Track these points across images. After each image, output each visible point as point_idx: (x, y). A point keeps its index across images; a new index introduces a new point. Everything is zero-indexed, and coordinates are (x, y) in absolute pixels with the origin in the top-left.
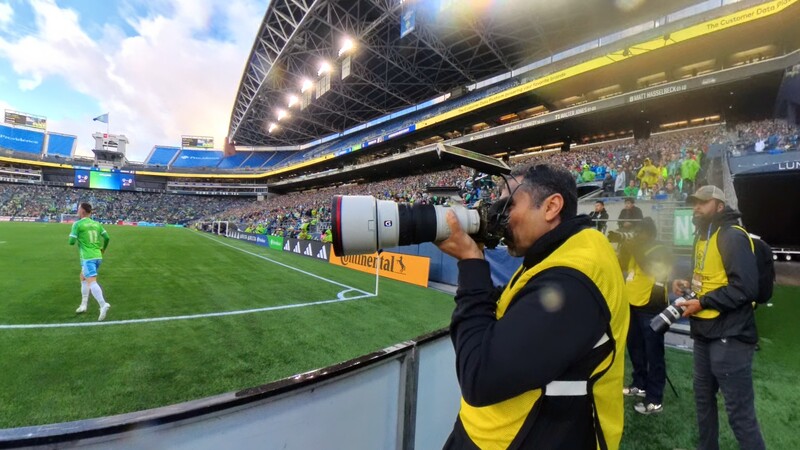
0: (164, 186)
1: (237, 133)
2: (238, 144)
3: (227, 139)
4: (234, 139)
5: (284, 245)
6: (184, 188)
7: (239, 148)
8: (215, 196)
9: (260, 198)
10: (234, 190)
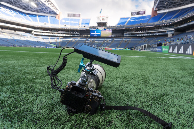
0: (123, 34)
1: (158, 4)
2: (158, 10)
3: (153, 9)
4: (157, 8)
5: (169, 50)
6: (132, 34)
7: (158, 12)
8: (146, 36)
9: (170, 35)
10: (156, 33)
